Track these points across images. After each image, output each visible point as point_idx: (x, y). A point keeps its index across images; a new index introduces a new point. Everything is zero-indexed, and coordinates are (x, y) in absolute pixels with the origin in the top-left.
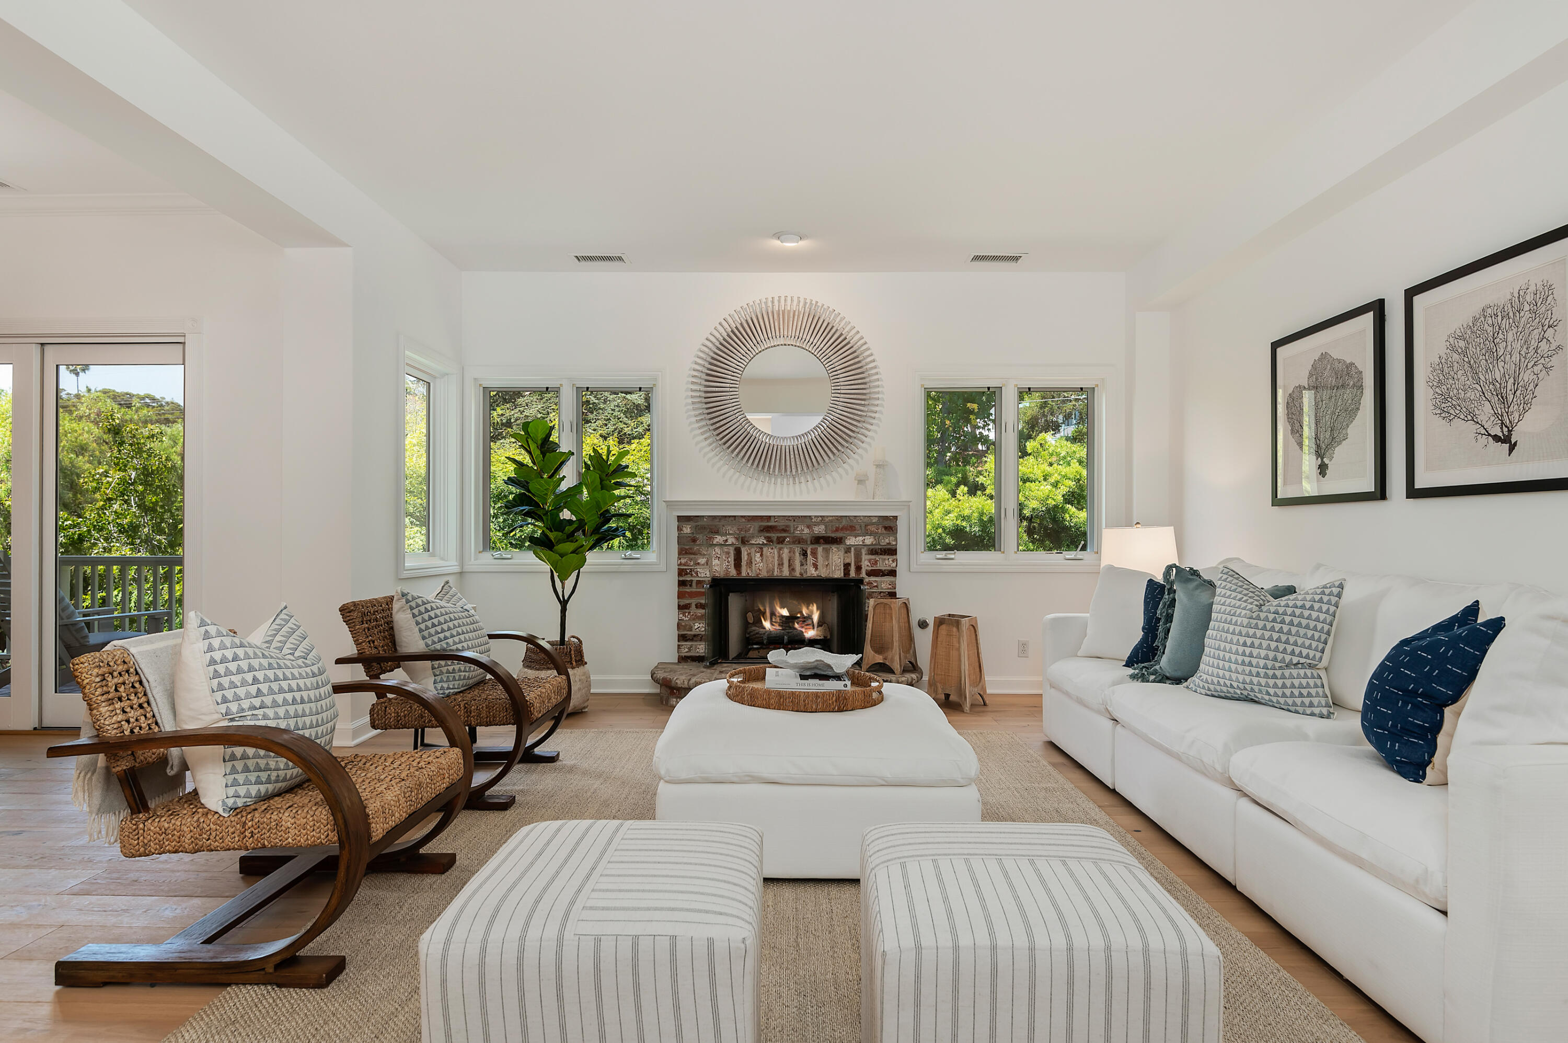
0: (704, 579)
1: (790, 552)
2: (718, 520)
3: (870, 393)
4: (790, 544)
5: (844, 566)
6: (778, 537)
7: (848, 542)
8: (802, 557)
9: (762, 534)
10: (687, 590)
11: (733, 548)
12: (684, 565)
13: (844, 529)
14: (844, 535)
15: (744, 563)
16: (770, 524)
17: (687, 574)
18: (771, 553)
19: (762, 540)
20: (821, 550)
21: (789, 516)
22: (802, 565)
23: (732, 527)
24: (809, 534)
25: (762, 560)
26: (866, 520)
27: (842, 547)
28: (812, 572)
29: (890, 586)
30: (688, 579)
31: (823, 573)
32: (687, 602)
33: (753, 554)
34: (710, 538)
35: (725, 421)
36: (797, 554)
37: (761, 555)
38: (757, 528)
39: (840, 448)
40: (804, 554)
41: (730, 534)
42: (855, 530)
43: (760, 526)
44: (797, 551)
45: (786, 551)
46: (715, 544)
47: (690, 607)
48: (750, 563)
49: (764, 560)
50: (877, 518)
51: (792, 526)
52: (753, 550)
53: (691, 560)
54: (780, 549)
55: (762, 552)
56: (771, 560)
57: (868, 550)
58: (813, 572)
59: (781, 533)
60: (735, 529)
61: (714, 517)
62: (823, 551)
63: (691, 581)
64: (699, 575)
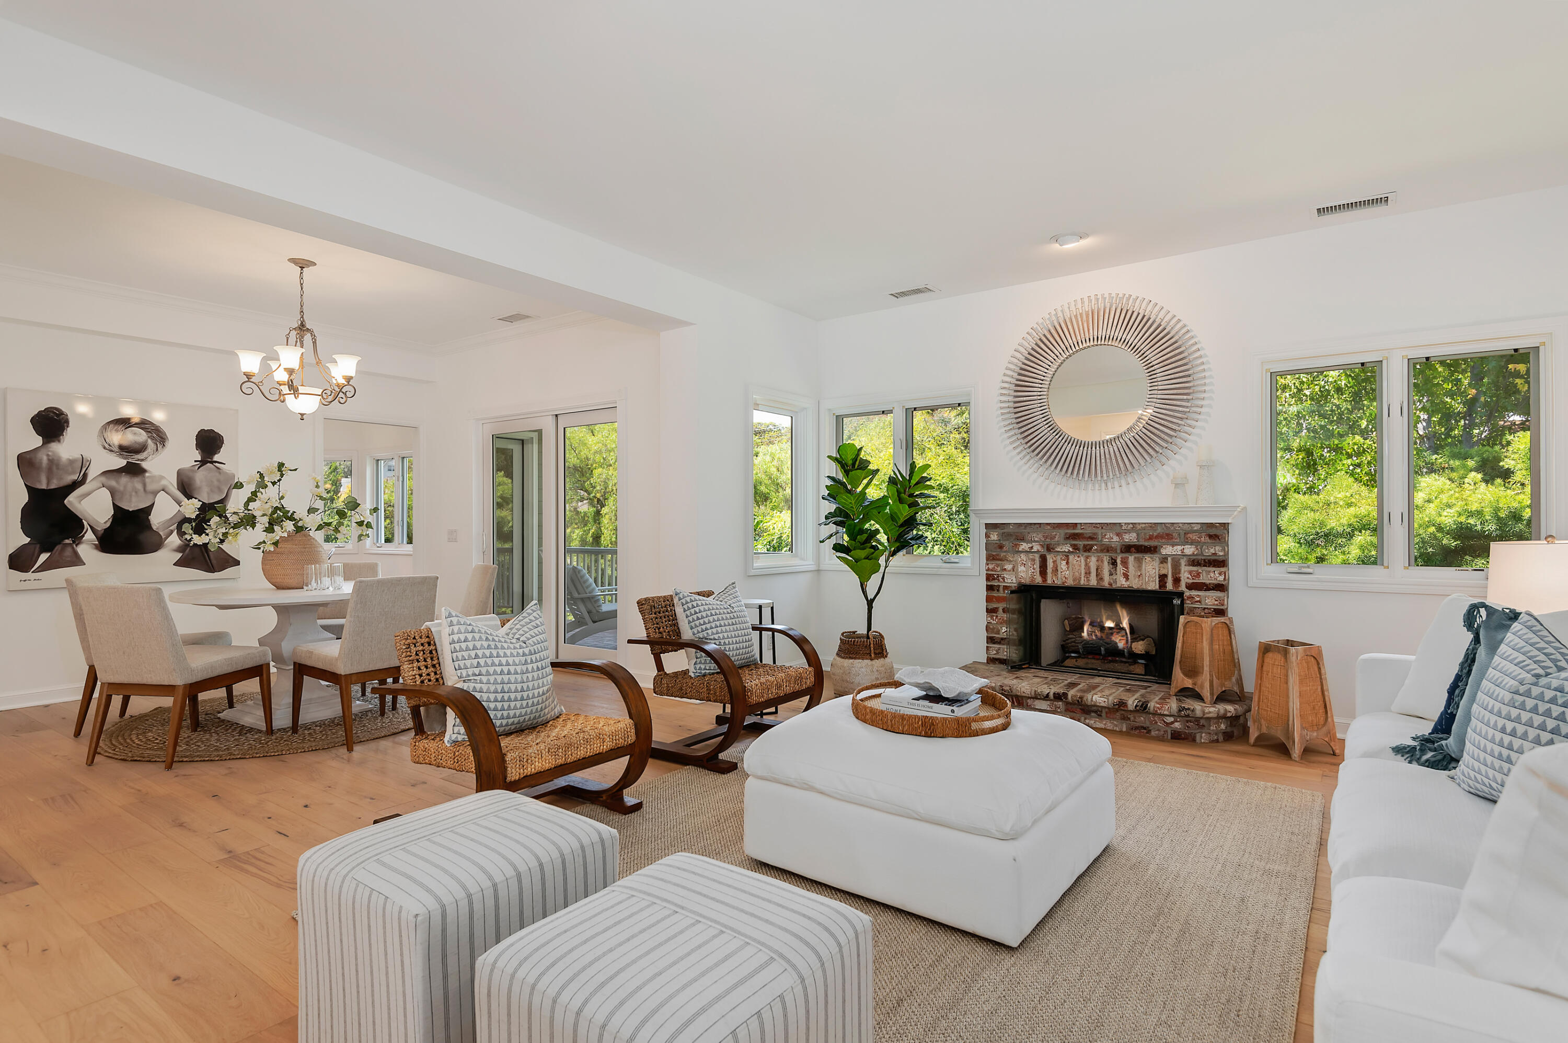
0: (1010, 585)
1: (1097, 561)
2: (1023, 527)
3: (1194, 386)
4: (1098, 552)
5: (1159, 577)
6: (1084, 545)
7: (1164, 552)
8: (1111, 566)
9: (1068, 541)
10: (995, 595)
11: (1039, 556)
12: (992, 570)
13: (1159, 537)
14: (1159, 544)
15: (1049, 570)
16: (1076, 531)
17: (994, 579)
18: (1078, 561)
19: (1067, 548)
20: (1133, 559)
21: (1097, 524)
22: (1111, 574)
23: (1038, 534)
24: (1119, 542)
25: (1068, 568)
26: (1186, 527)
27: (1156, 557)
28: (1122, 583)
29: (1216, 602)
30: (996, 584)
31: (1135, 584)
32: (995, 606)
33: (1058, 562)
34: (1016, 545)
35: (1033, 430)
36: (1106, 563)
37: (1067, 563)
38: (1062, 536)
39: (1157, 448)
40: (1114, 563)
41: (1035, 541)
42: (1172, 538)
43: (1066, 534)
44: (1106, 560)
45: (1093, 559)
46: (1021, 551)
47: (997, 611)
48: (1056, 570)
49: (1070, 568)
50: (1199, 526)
51: (1100, 534)
52: (1059, 558)
53: (998, 566)
54: (1087, 557)
55: (1068, 559)
56: (1077, 568)
57: (1189, 561)
58: (1124, 583)
59: (1088, 541)
60: (1040, 536)
61: (1020, 525)
62: (1134, 560)
63: (999, 586)
64: (1006, 581)
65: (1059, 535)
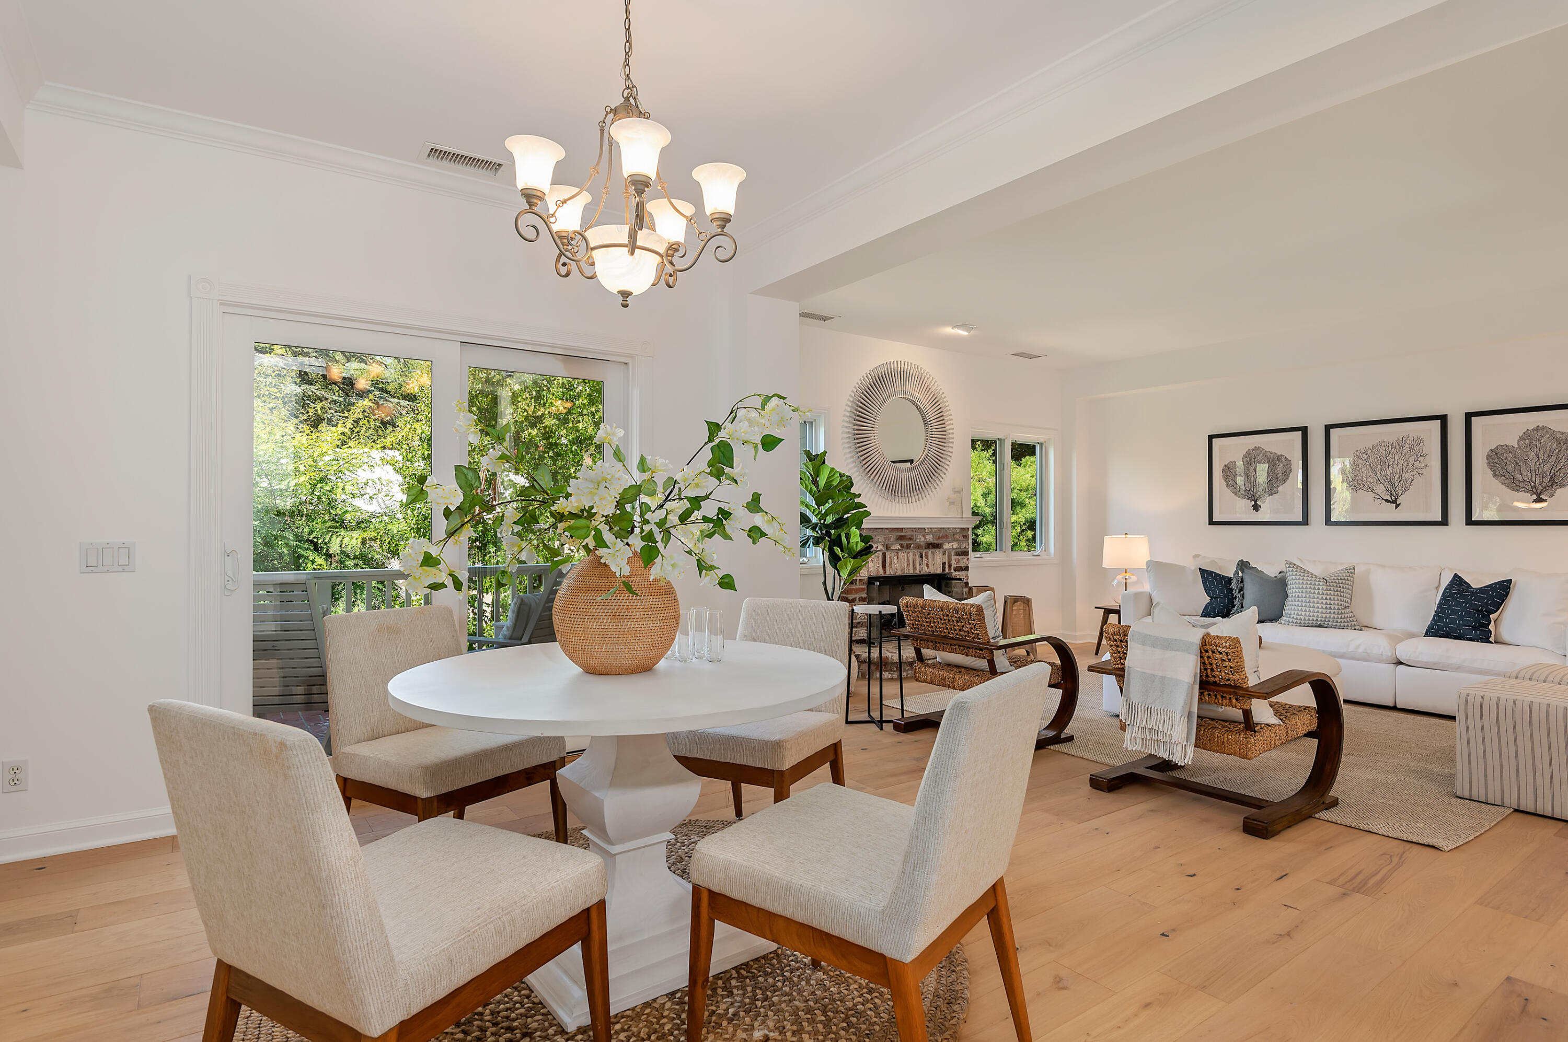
0: (864, 578)
1: (913, 555)
4: (914, 549)
5: (942, 565)
6: (906, 544)
7: (945, 547)
8: (920, 559)
9: (898, 542)
10: (854, 587)
11: (882, 553)
13: (942, 537)
14: (942, 542)
15: (887, 564)
16: (902, 534)
18: (903, 556)
19: (897, 547)
20: (930, 553)
21: (913, 528)
22: (920, 565)
23: (880, 537)
24: (924, 541)
26: (954, 530)
27: (941, 550)
28: (926, 569)
29: (966, 578)
31: (932, 569)
32: (854, 596)
33: (892, 558)
36: (917, 557)
37: (898, 558)
38: (895, 538)
39: (933, 477)
40: (921, 556)
41: (879, 542)
42: (948, 538)
43: (897, 536)
44: (918, 554)
45: (911, 554)
48: (891, 564)
49: (899, 562)
50: (957, 530)
51: (914, 535)
52: (893, 554)
54: (908, 553)
55: (898, 555)
56: (903, 561)
57: (955, 552)
59: (908, 541)
60: (882, 538)
61: (870, 529)
64: (861, 575)
65: (893, 537)
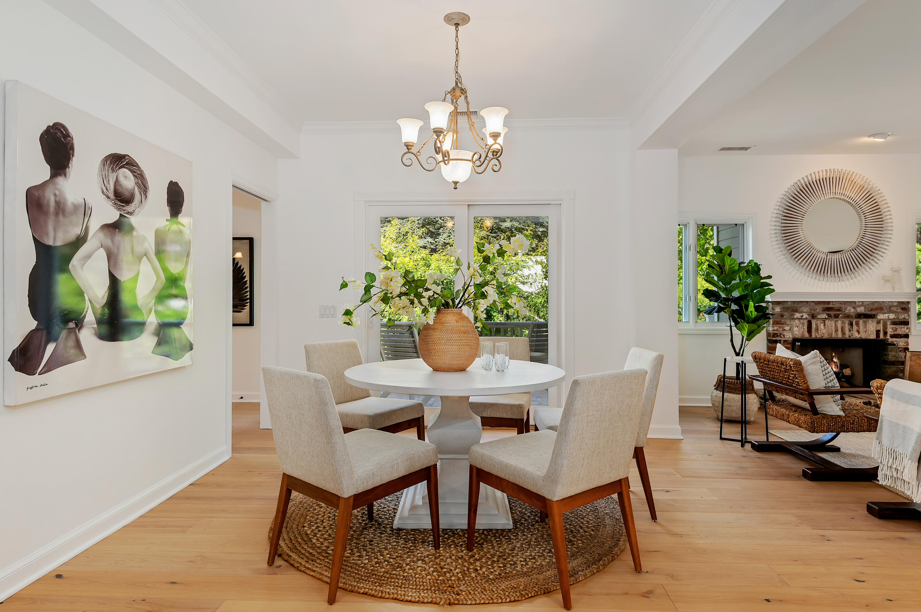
0: (788, 339)
1: (842, 323)
2: (797, 304)
3: (886, 227)
4: (842, 318)
5: (876, 332)
6: (835, 314)
7: (879, 317)
8: (850, 326)
9: (825, 312)
11: (807, 321)
12: (776, 331)
13: (876, 309)
14: (876, 313)
15: (813, 330)
16: (829, 306)
17: (778, 336)
18: (831, 323)
19: (824, 316)
21: (842, 302)
22: (850, 331)
23: (806, 308)
24: (854, 312)
25: (825, 328)
26: (890, 304)
27: (875, 320)
28: (856, 335)
29: (905, 344)
30: (779, 339)
31: (863, 336)
33: (819, 324)
34: (792, 315)
35: (796, 244)
36: (847, 325)
37: (824, 325)
38: (821, 309)
40: (851, 324)
41: (804, 312)
42: (883, 310)
43: (823, 308)
44: (847, 322)
45: (840, 322)
46: (795, 318)
48: (817, 329)
49: (826, 328)
50: (897, 303)
51: (843, 307)
52: (819, 322)
53: (780, 327)
54: (836, 321)
55: (825, 323)
56: (830, 328)
57: (892, 322)
59: (836, 312)
60: (808, 309)
61: (795, 302)
62: (863, 322)
63: (780, 340)
64: (785, 337)
65: (819, 308)
